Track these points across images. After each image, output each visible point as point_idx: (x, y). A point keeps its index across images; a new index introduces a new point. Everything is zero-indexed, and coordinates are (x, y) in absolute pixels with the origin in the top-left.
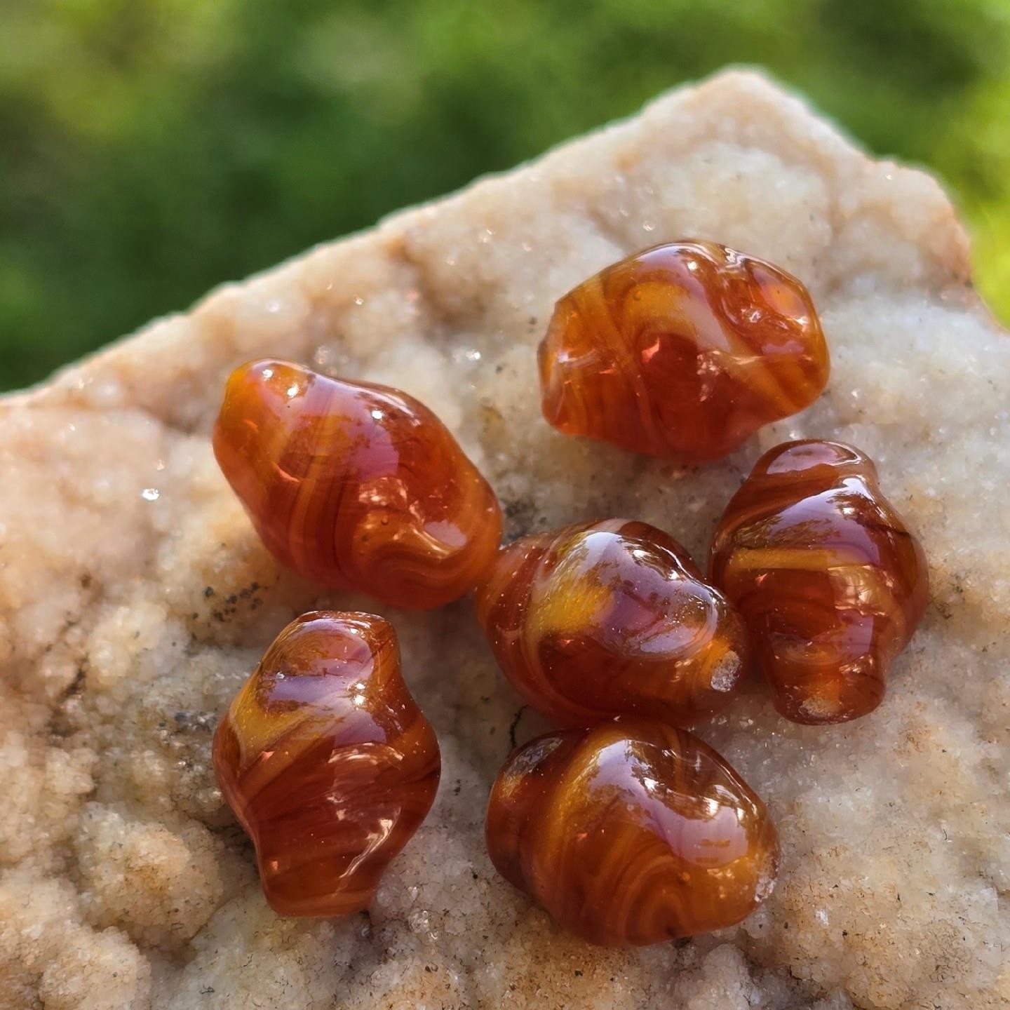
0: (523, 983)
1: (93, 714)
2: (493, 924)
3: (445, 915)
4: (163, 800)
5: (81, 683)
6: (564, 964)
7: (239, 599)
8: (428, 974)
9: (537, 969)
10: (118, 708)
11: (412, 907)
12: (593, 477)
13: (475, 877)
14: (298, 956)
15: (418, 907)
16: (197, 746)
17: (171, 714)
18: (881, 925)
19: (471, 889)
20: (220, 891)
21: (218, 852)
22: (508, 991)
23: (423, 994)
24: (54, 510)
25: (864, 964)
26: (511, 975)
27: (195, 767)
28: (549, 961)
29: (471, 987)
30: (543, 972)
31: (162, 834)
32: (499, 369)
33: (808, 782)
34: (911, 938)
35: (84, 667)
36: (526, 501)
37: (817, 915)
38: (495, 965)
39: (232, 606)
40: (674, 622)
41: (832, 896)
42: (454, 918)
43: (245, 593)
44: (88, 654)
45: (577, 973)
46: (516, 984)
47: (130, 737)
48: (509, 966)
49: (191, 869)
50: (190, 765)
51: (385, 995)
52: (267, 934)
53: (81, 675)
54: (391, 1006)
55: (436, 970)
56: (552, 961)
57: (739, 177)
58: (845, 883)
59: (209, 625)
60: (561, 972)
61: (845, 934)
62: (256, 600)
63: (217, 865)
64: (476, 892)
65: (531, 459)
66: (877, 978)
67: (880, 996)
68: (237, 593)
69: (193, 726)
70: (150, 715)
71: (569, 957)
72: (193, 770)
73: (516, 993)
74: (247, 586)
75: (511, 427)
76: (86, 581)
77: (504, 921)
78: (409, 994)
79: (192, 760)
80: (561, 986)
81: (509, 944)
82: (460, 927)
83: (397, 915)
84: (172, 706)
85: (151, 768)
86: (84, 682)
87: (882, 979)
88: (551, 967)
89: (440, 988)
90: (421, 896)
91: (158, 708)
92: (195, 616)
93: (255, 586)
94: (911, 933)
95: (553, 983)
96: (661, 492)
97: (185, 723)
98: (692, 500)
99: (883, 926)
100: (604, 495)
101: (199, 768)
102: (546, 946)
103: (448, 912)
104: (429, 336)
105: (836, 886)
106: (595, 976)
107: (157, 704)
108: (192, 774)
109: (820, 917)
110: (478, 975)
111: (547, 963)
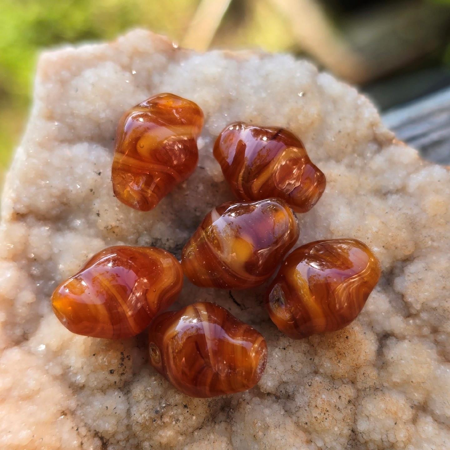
0: (339, 357)
1: (121, 443)
2: (305, 354)
3: (292, 367)
4: (181, 438)
5: (105, 441)
6: (342, 340)
7: (123, 363)
8: (311, 387)
9: (336, 349)
10: (128, 432)
11: (280, 376)
12: (162, 213)
13: (285, 349)
14: (274, 426)
15: (282, 374)
16: (172, 413)
17: (153, 415)
18: (389, 234)
19: (289, 353)
20: (225, 439)
21: (211, 431)
22: (339, 364)
23: (319, 393)
24: (30, 408)
25: (396, 248)
26: (334, 359)
27: (180, 419)
28: (336, 344)
29: (325, 376)
30: (339, 348)
31: (194, 446)
32: (98, 215)
33: (327, 222)
34: (398, 229)
35: (100, 435)
36: (154, 241)
37: (375, 251)
38: (325, 362)
39: (124, 367)
40: (273, 220)
41: (371, 242)
42: (295, 365)
43: (123, 359)
44: (95, 431)
45: (347, 337)
46: (339, 360)
47: (147, 435)
48: (330, 358)
49: (214, 444)
50: (178, 420)
51: (308, 406)
52: (259, 432)
53: (102, 438)
54: (316, 406)
55: (312, 383)
56: (336, 343)
57: (93, 85)
58: (369, 235)
59: (121, 380)
60: (343, 342)
61: (383, 247)
62: (127, 357)
63: (216, 434)
64: (291, 352)
65: (141, 227)
66: (404, 248)
67: (410, 251)
68: (120, 362)
69: (164, 410)
70: (147, 423)
71: (341, 336)
72: (180, 420)
73: (341, 362)
74: (120, 356)
75: (124, 226)
76: (64, 413)
77: (308, 350)
78: (315, 397)
79: (176, 418)
80: (348, 346)
81: (319, 353)
82: (300, 365)
83: (279, 383)
84: (150, 412)
85: (168, 435)
86: (105, 439)
87: (405, 246)
88: (338, 344)
89: (319, 386)
90: (280, 372)
91: (147, 418)
92: (115, 382)
93: (122, 353)
94: (396, 228)
95: (346, 347)
96: (187, 195)
97: (161, 412)
98: (198, 187)
99: (390, 234)
100: (172, 214)
101: (181, 418)
102: (330, 341)
103: (292, 366)
104: (59, 230)
105: (368, 238)
106: (351, 333)
107: (144, 417)
108: (181, 421)
109: (376, 251)
110: (321, 371)
111: (336, 345)
